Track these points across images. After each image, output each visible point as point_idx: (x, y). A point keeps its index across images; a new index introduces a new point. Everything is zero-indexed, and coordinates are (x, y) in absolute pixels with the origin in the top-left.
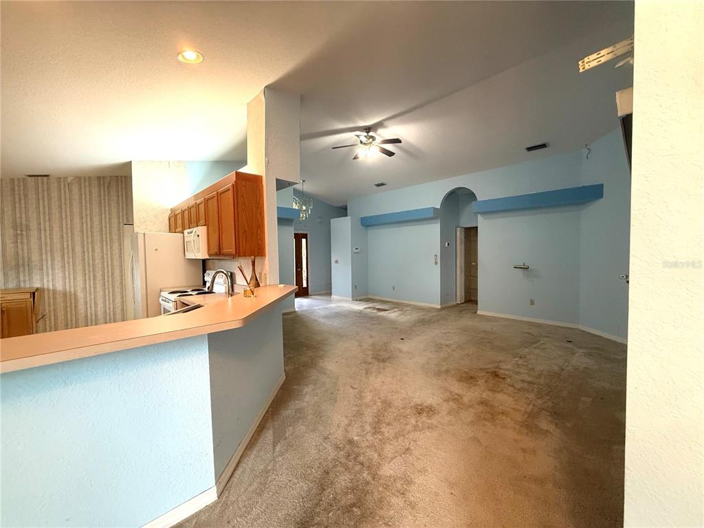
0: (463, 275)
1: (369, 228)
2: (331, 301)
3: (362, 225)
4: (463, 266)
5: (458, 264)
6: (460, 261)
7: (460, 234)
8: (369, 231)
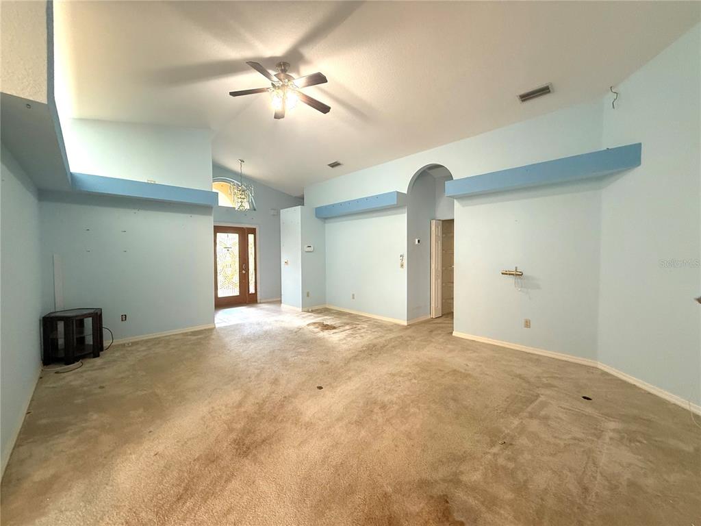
0: (440, 281)
1: (326, 221)
2: (280, 312)
3: (317, 216)
4: (440, 269)
5: (433, 266)
6: (435, 265)
7: (435, 230)
8: (326, 225)
